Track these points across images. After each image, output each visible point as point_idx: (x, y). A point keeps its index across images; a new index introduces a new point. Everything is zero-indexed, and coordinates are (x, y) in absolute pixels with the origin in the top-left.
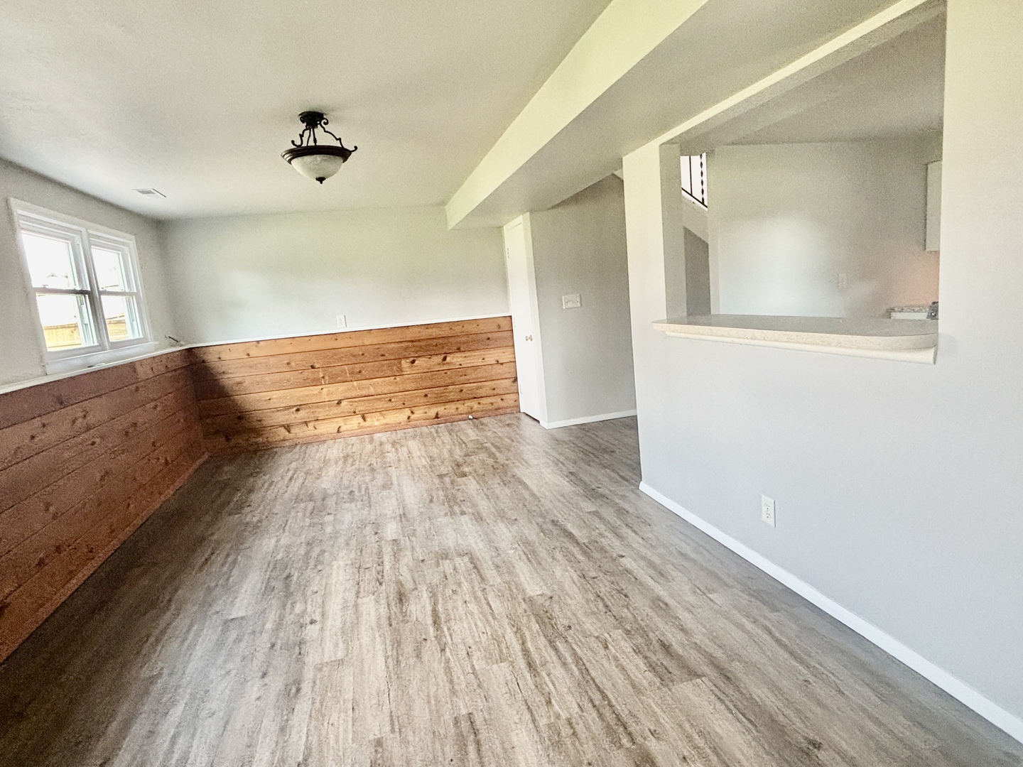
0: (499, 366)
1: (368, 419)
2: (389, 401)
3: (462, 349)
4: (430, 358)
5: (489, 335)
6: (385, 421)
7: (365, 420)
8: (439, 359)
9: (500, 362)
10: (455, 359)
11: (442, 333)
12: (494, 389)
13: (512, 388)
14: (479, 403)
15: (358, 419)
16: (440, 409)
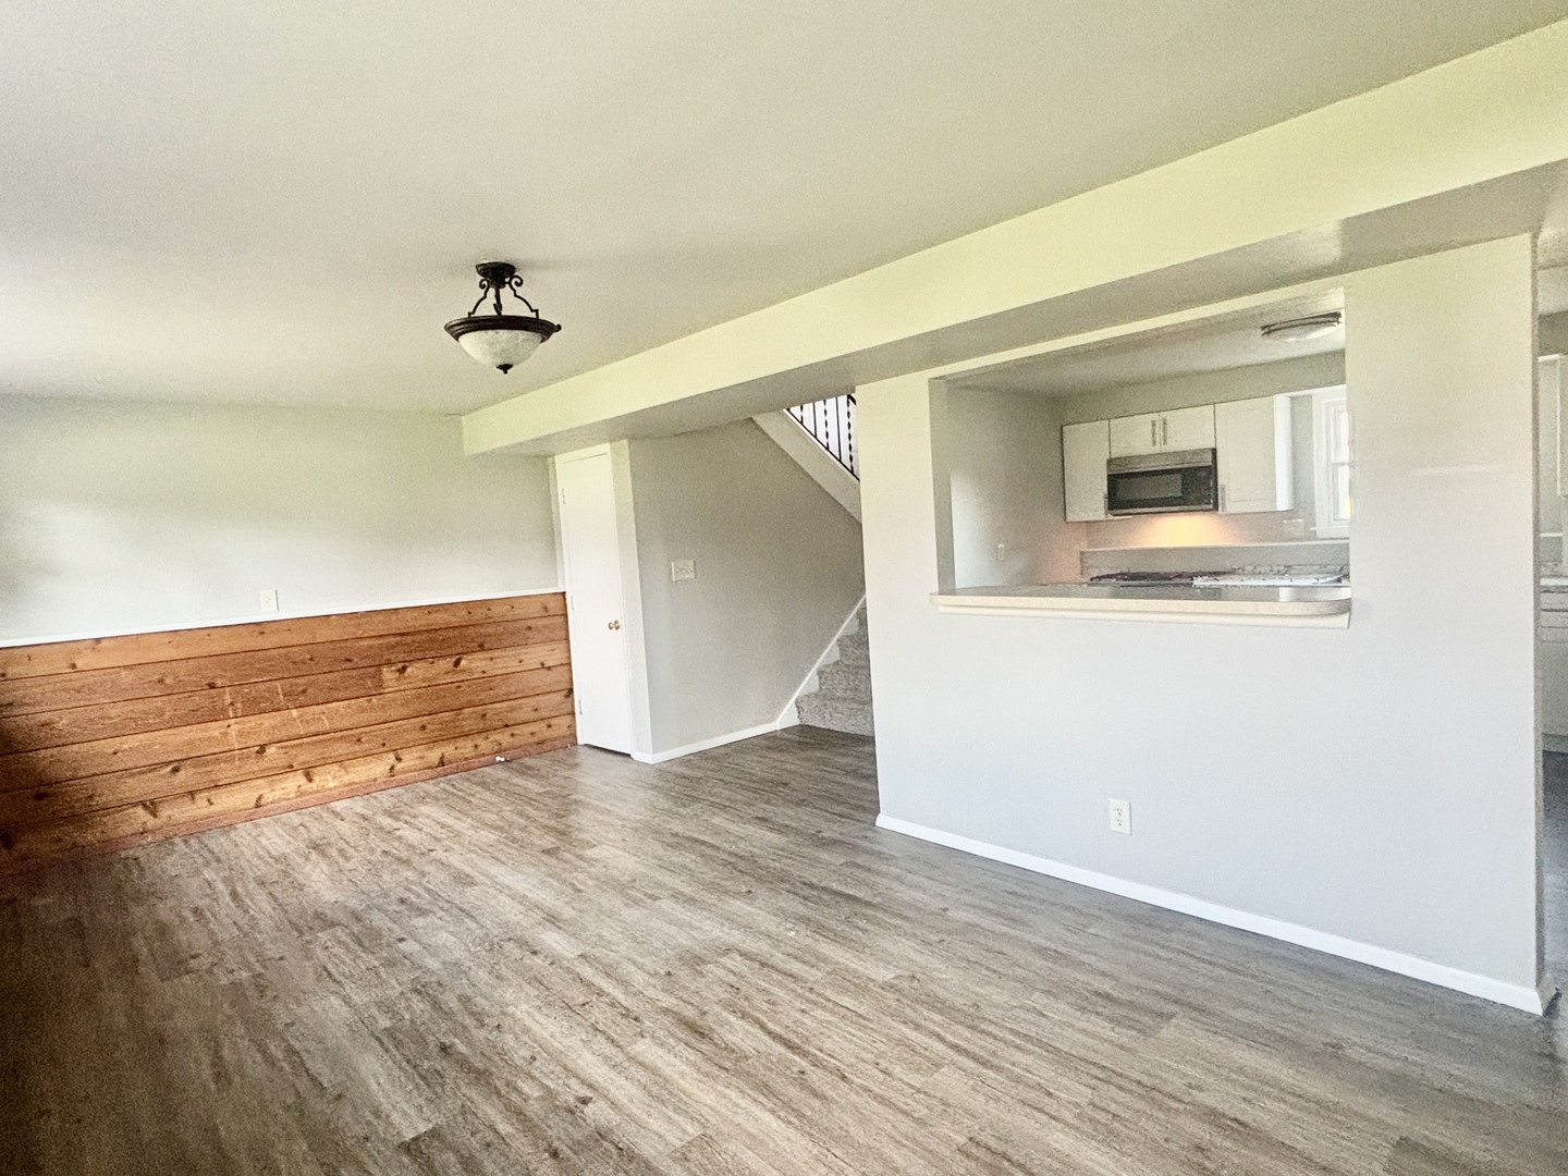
0: (545, 672)
1: (316, 778)
2: (359, 744)
3: (487, 646)
4: (432, 663)
5: (530, 623)
6: (347, 779)
7: (310, 780)
8: (448, 663)
9: (547, 665)
10: (475, 663)
11: (455, 621)
12: (536, 710)
13: (564, 706)
14: (512, 735)
15: (300, 779)
16: (448, 750)
